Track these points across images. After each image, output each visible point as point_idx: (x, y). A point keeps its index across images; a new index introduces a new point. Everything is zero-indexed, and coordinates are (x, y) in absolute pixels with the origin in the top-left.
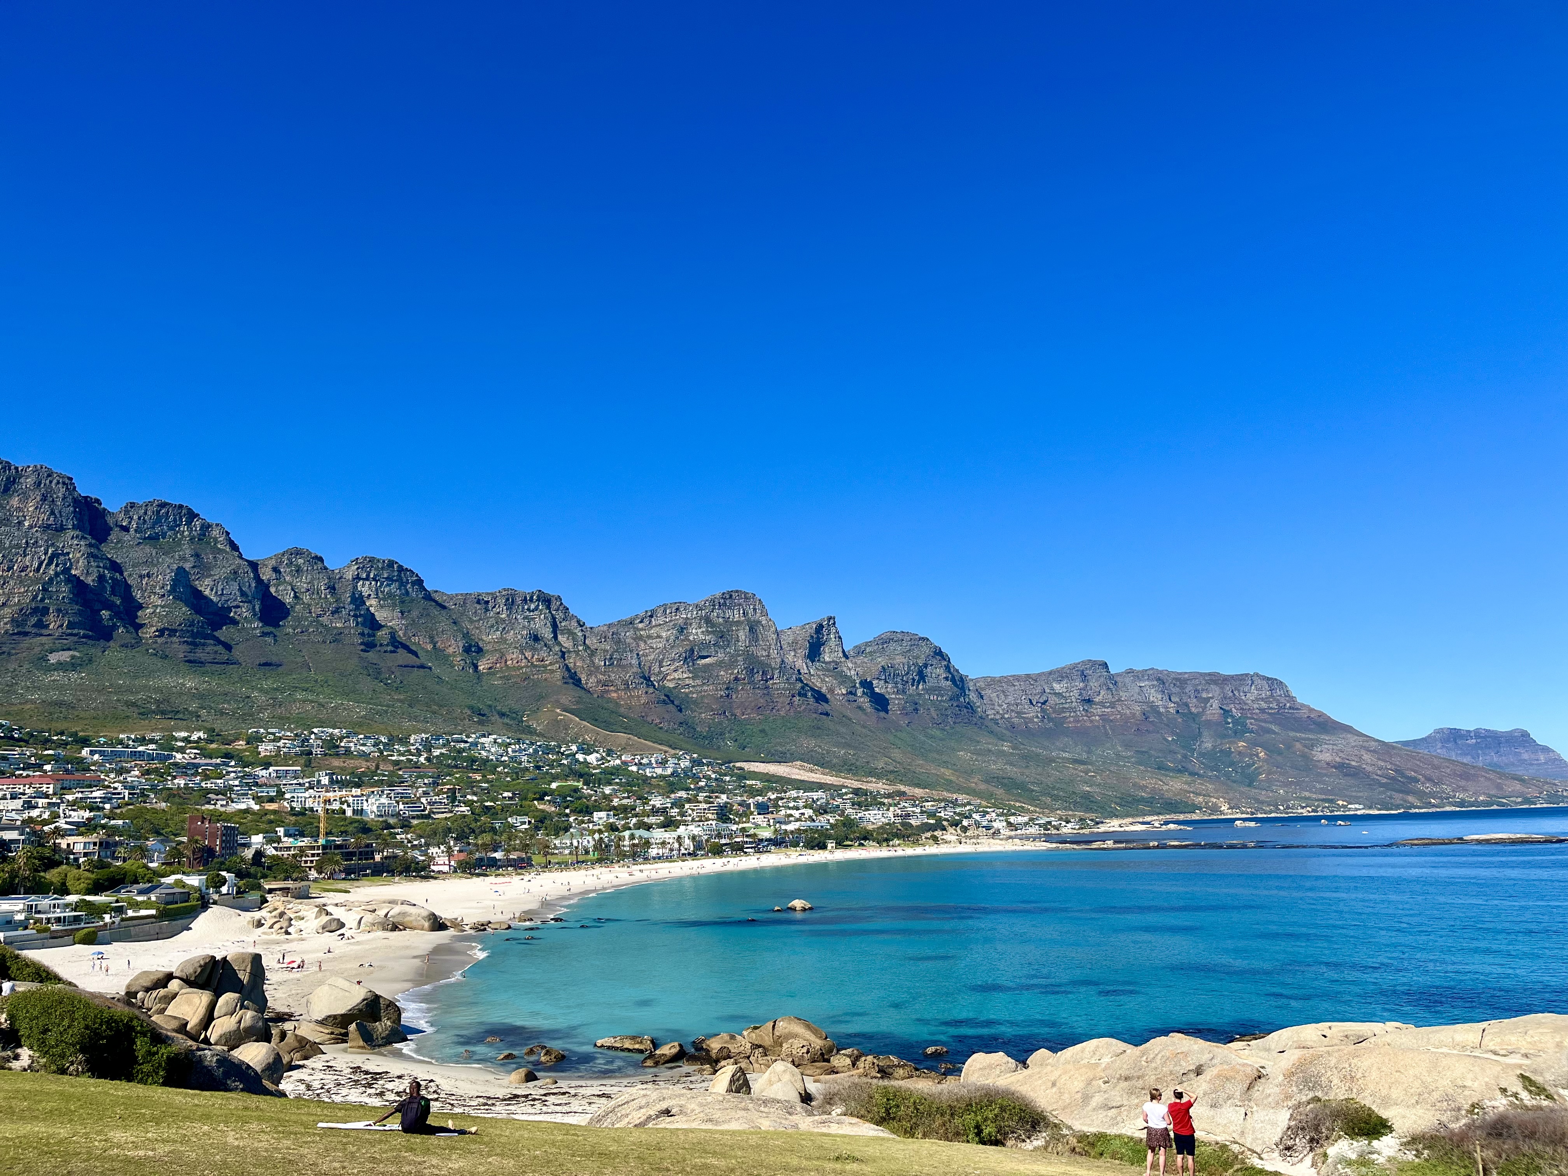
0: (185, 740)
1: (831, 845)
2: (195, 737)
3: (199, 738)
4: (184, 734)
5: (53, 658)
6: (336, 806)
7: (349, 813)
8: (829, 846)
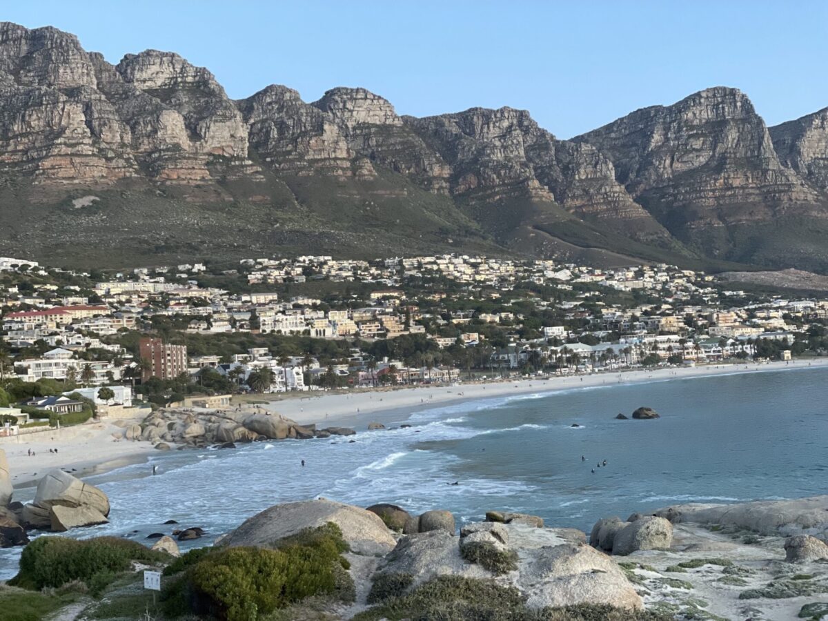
0: (189, 272)
1: (787, 354)
2: (195, 270)
3: (199, 270)
4: (188, 266)
5: (78, 203)
6: (302, 329)
7: (313, 334)
8: (786, 355)
